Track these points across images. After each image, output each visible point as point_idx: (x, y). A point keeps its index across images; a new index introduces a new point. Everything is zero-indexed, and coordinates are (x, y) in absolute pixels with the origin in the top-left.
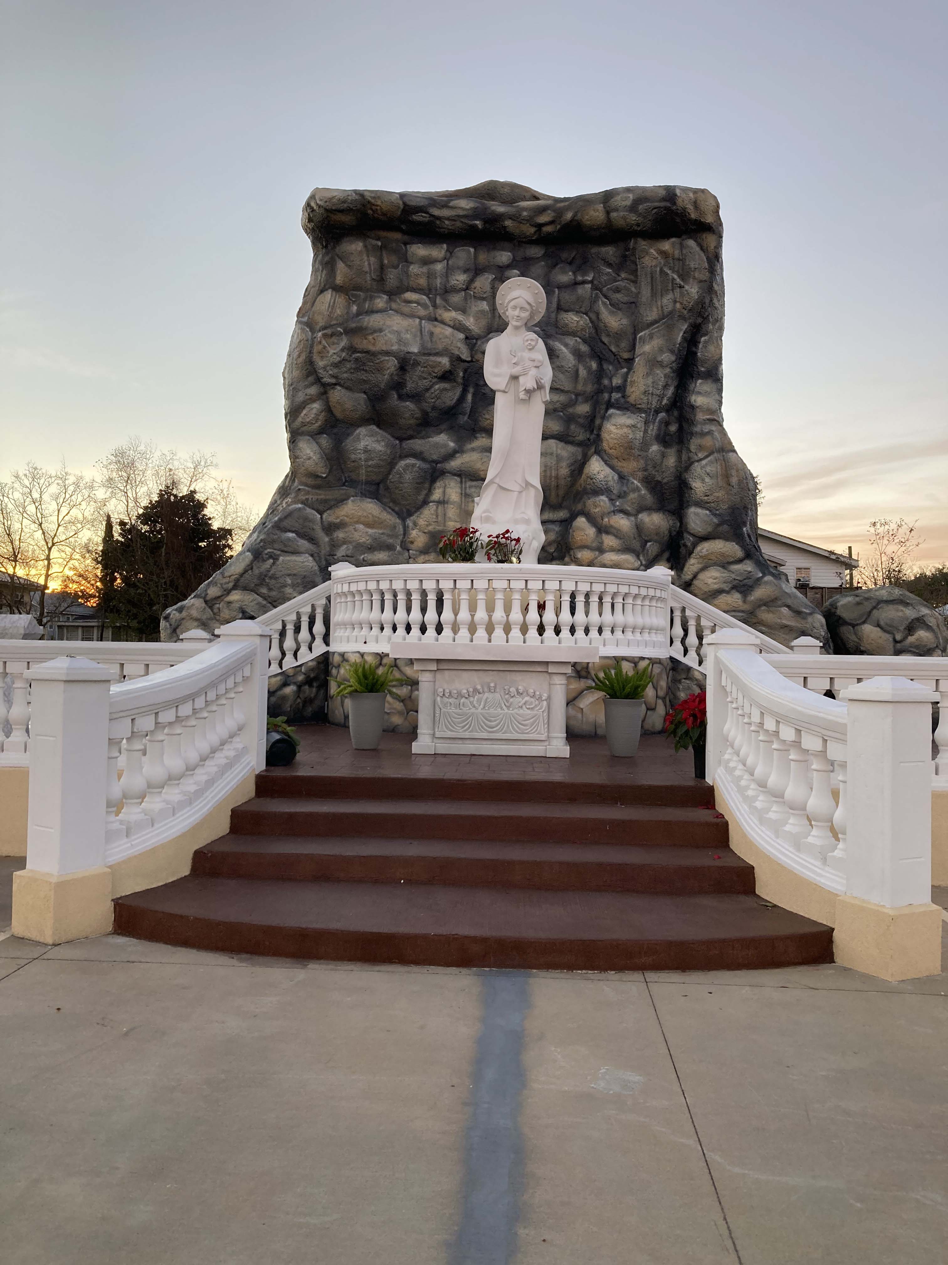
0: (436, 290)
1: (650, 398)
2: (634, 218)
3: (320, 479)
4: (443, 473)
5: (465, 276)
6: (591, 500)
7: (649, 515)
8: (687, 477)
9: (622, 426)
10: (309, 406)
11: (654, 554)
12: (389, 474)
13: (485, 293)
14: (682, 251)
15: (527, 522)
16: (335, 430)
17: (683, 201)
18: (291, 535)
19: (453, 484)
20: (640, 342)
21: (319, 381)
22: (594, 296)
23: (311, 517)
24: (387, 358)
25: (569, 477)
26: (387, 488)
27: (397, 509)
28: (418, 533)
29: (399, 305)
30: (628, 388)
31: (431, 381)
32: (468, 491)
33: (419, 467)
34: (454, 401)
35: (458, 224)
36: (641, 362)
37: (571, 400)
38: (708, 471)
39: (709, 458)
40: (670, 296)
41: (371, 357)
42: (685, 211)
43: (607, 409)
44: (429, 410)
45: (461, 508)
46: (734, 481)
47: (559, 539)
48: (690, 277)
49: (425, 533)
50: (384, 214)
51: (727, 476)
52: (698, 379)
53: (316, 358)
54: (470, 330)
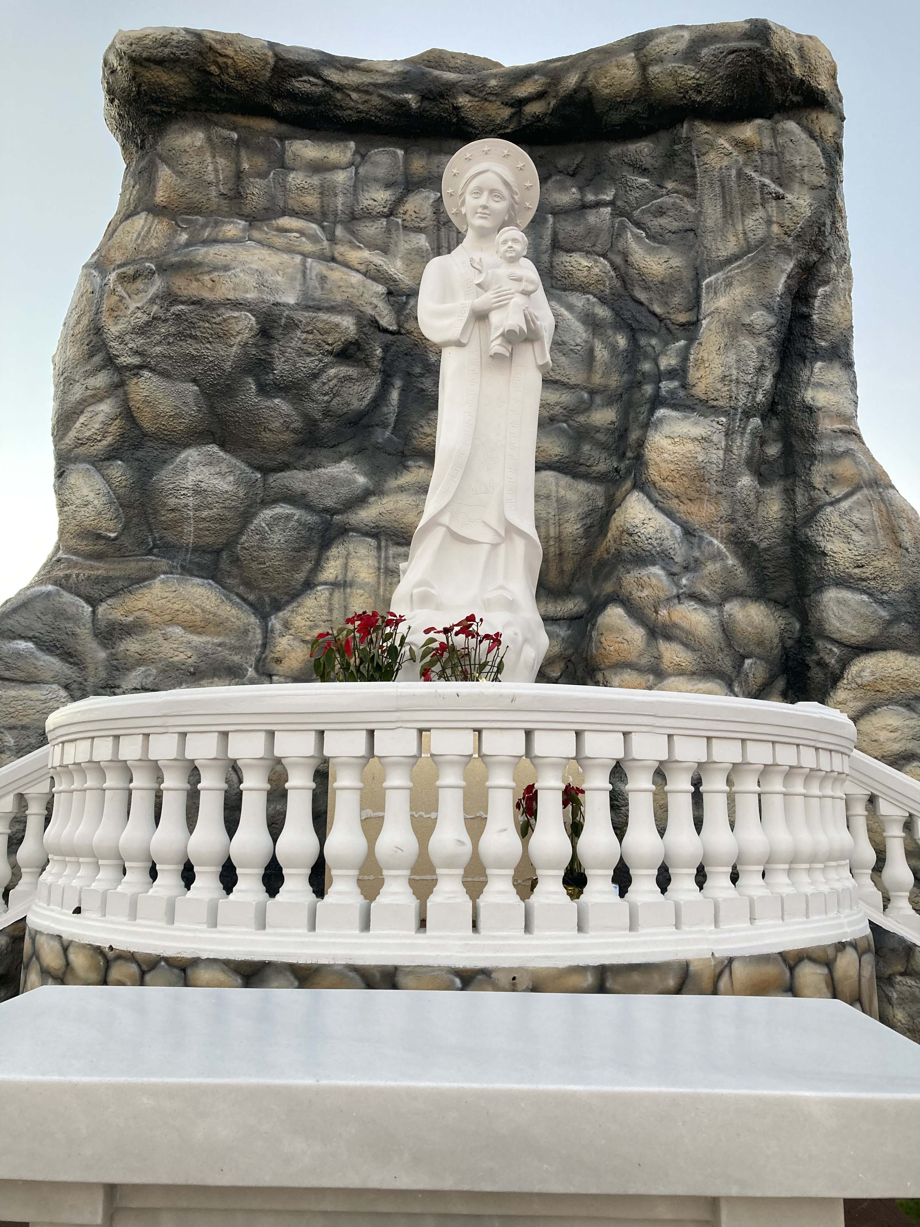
0: (336, 215)
1: (734, 389)
2: (693, 74)
3: (104, 542)
4: (344, 531)
5: (388, 193)
6: (632, 574)
7: (743, 606)
8: (810, 534)
9: (684, 438)
10: (90, 409)
11: (760, 681)
12: (241, 533)
13: (423, 220)
14: (775, 142)
15: (511, 605)
16: (140, 454)
17: (781, 41)
18: (22, 645)
19: (362, 551)
20: (708, 293)
21: (110, 361)
22: (616, 225)
23: (71, 610)
24: (236, 314)
25: (582, 538)
26: (236, 560)
27: (251, 597)
28: (291, 642)
29: (267, 233)
30: (691, 371)
31: (320, 361)
32: (391, 564)
33: (298, 521)
34: (366, 402)
35: (375, 100)
36: (713, 327)
37: (582, 401)
38: (855, 520)
39: (855, 498)
40: (760, 213)
41: (204, 312)
42: (784, 60)
43: (652, 412)
44: (318, 416)
45: (377, 595)
46: (906, 539)
47: (570, 651)
48: (792, 180)
49: (303, 641)
50: (240, 76)
51: (893, 531)
52: (816, 360)
53: (106, 321)
54: (395, 281)
